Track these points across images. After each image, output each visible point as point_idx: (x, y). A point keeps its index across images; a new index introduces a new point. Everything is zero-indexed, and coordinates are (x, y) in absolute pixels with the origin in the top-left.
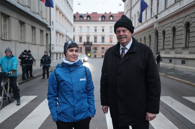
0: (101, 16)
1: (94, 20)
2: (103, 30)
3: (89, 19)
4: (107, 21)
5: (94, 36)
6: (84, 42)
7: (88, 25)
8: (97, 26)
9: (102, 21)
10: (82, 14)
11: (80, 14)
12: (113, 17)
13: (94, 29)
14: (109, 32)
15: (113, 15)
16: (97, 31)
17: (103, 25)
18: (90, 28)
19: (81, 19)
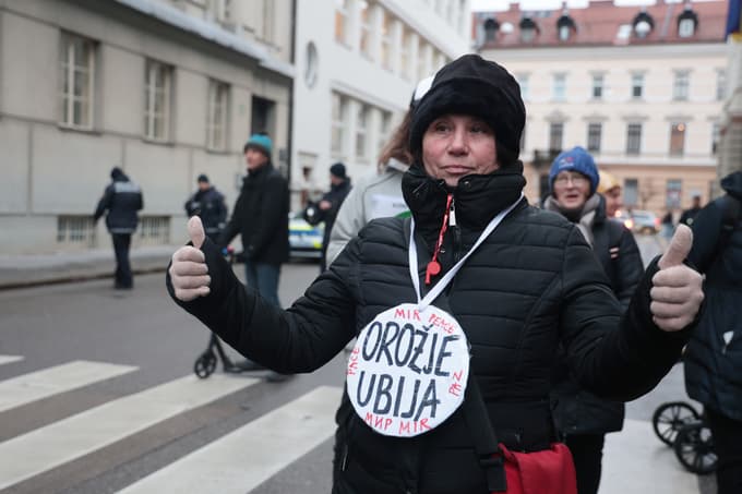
0: (632, 15)
1: (595, 37)
2: (637, 91)
3: (570, 35)
4: (662, 42)
5: (585, 118)
6: (536, 152)
7: (559, 67)
8: (606, 72)
9: (636, 40)
10: (537, 13)
11: (525, 12)
12: (700, 18)
13: (590, 84)
14: (669, 97)
15: (696, 10)
16: (606, 94)
17: (638, 65)
18: (569, 82)
19: (529, 35)
